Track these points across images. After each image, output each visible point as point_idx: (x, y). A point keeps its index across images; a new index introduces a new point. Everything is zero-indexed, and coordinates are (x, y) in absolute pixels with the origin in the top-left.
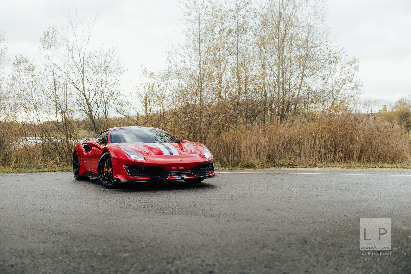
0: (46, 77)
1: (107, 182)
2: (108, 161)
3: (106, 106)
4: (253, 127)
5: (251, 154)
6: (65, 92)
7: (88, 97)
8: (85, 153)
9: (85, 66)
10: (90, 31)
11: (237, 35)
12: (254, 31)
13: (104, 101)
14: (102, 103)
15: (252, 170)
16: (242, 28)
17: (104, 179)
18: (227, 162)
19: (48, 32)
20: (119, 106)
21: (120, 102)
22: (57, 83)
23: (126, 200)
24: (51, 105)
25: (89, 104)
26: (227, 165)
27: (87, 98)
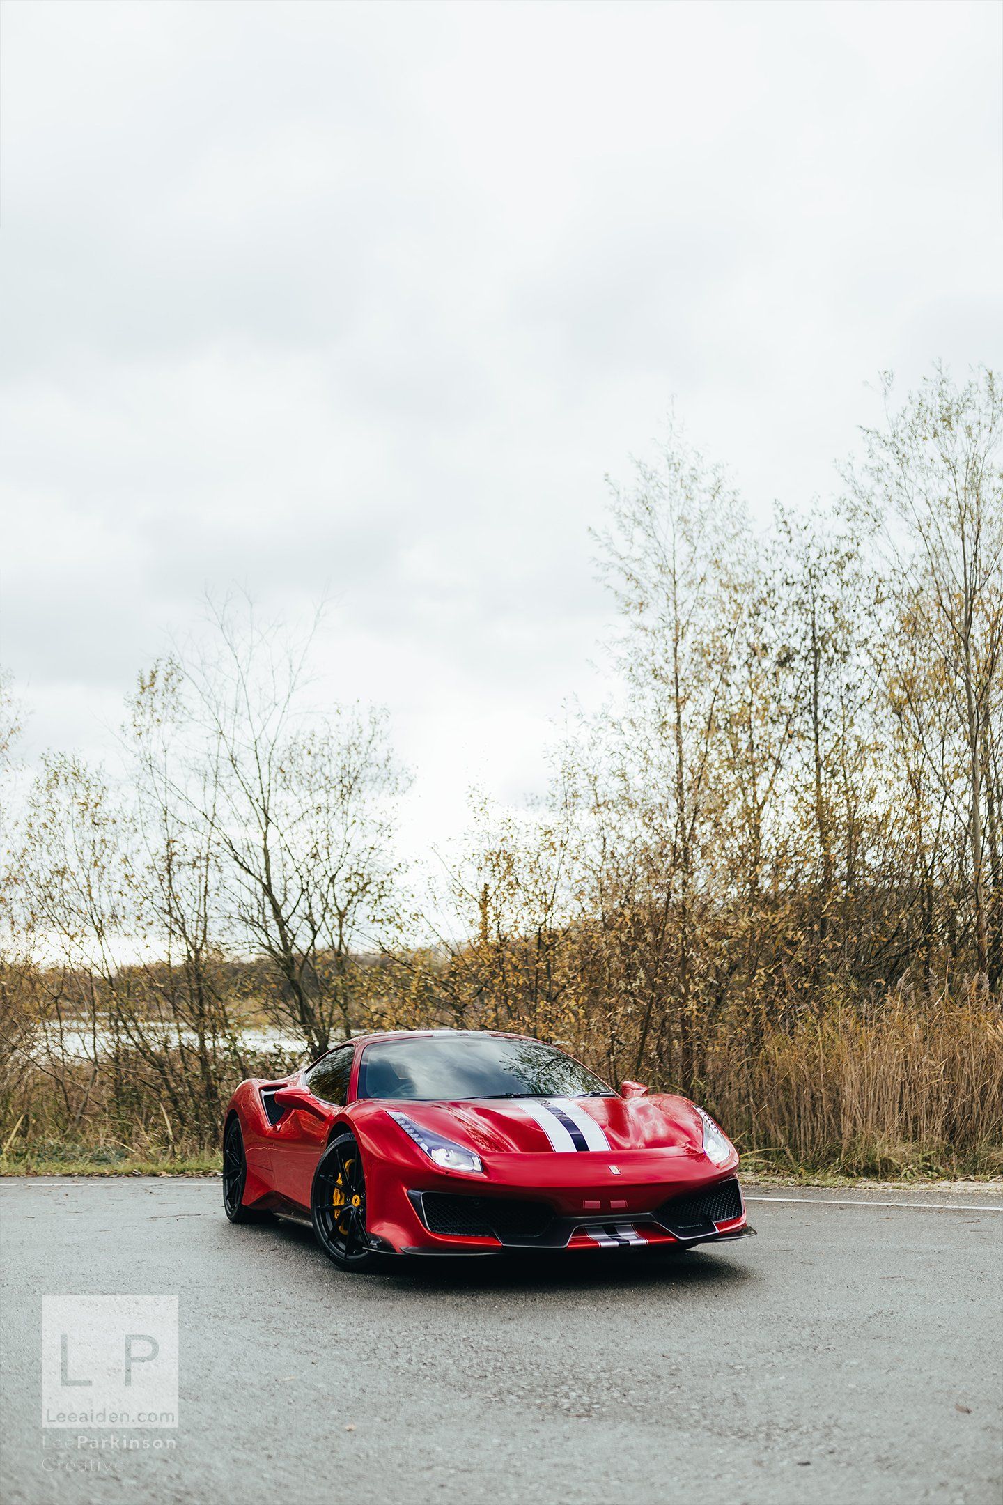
0: (139, 827)
1: (343, 1247)
2: (351, 1166)
3: (341, 926)
4: (883, 1016)
5: (880, 1123)
6: (204, 879)
7: (279, 898)
8: (268, 1126)
9: (273, 785)
10: (295, 669)
11: (811, 668)
12: (874, 652)
13: (335, 911)
14: (327, 915)
15: (889, 1186)
16: (830, 643)
17: (334, 1236)
18: (788, 1151)
19: (153, 676)
20: (389, 927)
21: (390, 912)
22: (176, 847)
23: (415, 1332)
24: (151, 924)
25: (282, 924)
26: (787, 1162)
27: (277, 898)
